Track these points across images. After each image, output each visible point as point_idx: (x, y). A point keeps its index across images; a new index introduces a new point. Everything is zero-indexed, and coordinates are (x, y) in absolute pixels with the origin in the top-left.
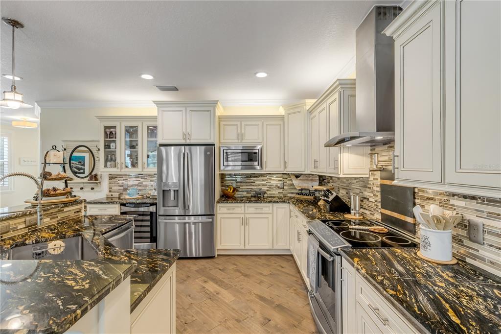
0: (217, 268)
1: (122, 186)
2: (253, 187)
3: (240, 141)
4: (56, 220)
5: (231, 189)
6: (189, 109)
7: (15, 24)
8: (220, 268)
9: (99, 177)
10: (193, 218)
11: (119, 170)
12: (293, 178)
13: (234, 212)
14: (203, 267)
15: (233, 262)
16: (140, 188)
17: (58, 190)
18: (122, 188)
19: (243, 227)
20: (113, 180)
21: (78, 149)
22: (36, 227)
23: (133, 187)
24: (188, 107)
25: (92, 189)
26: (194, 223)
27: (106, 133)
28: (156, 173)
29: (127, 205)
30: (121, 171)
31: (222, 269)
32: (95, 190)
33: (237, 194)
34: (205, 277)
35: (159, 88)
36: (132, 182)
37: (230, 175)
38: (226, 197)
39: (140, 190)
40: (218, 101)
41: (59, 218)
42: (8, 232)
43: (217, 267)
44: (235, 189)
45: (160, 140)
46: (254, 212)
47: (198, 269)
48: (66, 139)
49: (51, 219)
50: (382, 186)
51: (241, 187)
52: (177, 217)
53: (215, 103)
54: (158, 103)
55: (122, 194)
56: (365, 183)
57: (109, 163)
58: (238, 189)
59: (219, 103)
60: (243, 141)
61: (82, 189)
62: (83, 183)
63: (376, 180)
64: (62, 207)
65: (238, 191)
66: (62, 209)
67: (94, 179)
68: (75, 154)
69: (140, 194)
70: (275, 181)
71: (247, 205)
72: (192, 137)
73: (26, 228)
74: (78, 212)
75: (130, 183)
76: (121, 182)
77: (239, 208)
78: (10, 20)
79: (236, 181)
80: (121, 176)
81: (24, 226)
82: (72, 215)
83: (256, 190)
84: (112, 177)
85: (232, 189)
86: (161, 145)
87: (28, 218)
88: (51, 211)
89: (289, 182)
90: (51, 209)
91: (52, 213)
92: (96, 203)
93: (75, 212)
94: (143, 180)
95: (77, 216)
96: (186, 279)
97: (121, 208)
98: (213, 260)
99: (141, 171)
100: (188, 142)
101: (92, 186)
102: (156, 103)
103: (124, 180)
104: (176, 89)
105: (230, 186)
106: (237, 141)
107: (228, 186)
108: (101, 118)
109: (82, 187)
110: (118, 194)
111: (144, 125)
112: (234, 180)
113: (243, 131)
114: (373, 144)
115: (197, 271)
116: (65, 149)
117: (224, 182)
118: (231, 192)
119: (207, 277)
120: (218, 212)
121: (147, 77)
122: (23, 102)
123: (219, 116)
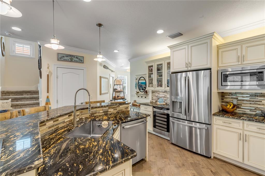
0: (210, 169)
1: (157, 97)
2: (259, 106)
3: (240, 63)
4: (116, 110)
5: (230, 106)
6: (190, 46)
7: (100, 25)
8: (213, 170)
9: (148, 92)
10: (198, 124)
11: (154, 89)
13: (230, 125)
14: (197, 162)
15: (228, 170)
16: (165, 99)
17: (119, 97)
18: (157, 98)
19: (241, 142)
20: (154, 94)
21: (140, 79)
22: (107, 113)
23: (161, 98)
24: (189, 44)
25: (145, 97)
26: (200, 129)
27: (149, 69)
28: (169, 90)
29: (156, 107)
30: (155, 89)
31: (214, 171)
32: (146, 98)
33: (238, 111)
34: (196, 171)
35: (170, 37)
36: (161, 95)
37: (231, 94)
38: (224, 112)
39: (165, 100)
40: (214, 33)
41: (118, 110)
42: (96, 113)
43: (210, 167)
44: (234, 106)
45: (172, 70)
46: (256, 131)
47: (193, 162)
48: (137, 75)
49: (114, 110)
51: (243, 105)
52: (186, 121)
53: (211, 35)
54: (171, 47)
55: (157, 101)
57: (150, 85)
58: (240, 106)
59: (215, 34)
60: (245, 63)
62: (142, 94)
64: (118, 105)
65: (238, 107)
66: (119, 106)
67: (145, 93)
68: (140, 81)
69: (165, 102)
71: (246, 123)
72: (192, 66)
73: (103, 112)
74: (127, 108)
75: (161, 96)
76: (156, 95)
77: (236, 124)
78: (98, 24)
79: (237, 98)
80: (156, 92)
81: (102, 111)
82: (124, 109)
83: (262, 109)
84: (153, 92)
85: (232, 106)
86: (173, 73)
87: (104, 108)
88: (114, 106)
90: (113, 105)
91: (114, 107)
92: (143, 105)
93: (125, 108)
94: (167, 94)
95: (126, 110)
96: (181, 165)
97: (153, 108)
98: (208, 160)
99: (164, 89)
100: (189, 69)
101: (145, 96)
102: (169, 47)
103: (158, 94)
104: (180, 34)
105: (230, 103)
106: (237, 63)
107: (227, 102)
108: (147, 62)
109: (142, 96)
110: (155, 101)
111: (165, 62)
112: (235, 98)
113: (244, 53)
115: (191, 163)
116: (137, 79)
117: (224, 99)
118: (230, 108)
119: (197, 173)
120: (214, 123)
121: (160, 32)
122: (103, 58)
123: (217, 45)
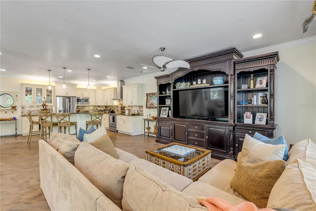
3: (82, 96)
11: (33, 104)
12: (97, 107)
30: (35, 104)
50: (121, 107)
56: (117, 107)
61: (6, 112)
63: (120, 106)
70: (91, 108)
72: (69, 94)
89: (95, 108)
113: (83, 93)
114: (119, 100)
